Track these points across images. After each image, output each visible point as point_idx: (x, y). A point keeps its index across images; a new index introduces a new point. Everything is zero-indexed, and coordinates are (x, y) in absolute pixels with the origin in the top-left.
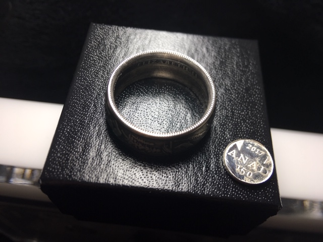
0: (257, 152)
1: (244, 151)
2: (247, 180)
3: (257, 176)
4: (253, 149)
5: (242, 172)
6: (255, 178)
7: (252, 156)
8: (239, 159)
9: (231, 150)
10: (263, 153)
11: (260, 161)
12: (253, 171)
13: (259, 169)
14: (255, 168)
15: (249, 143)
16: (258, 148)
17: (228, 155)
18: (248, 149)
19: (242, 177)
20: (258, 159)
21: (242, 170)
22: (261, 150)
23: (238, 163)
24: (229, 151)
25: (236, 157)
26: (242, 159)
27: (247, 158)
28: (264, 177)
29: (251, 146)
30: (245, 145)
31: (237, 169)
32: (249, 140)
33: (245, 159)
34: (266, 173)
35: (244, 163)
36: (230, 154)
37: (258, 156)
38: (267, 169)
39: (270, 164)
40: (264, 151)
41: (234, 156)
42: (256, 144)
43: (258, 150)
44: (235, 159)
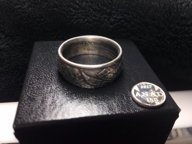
0: (148, 87)
1: (142, 90)
2: (158, 103)
3: (160, 99)
4: (145, 87)
5: (152, 101)
6: (160, 100)
7: (147, 90)
8: (144, 96)
11: (153, 91)
12: (155, 97)
13: (157, 94)
14: (155, 95)
16: (146, 85)
17: (136, 97)
18: (142, 89)
19: (154, 103)
20: (151, 90)
21: (150, 100)
23: (145, 98)
24: (135, 95)
25: (141, 95)
26: (145, 95)
27: (147, 93)
28: (163, 97)
29: (142, 86)
30: (139, 87)
31: (148, 101)
32: (139, 84)
33: (146, 93)
35: (148, 96)
37: (150, 89)
38: (161, 93)
39: (159, 89)
40: (150, 85)
42: (144, 83)
43: (147, 86)
44: (142, 96)
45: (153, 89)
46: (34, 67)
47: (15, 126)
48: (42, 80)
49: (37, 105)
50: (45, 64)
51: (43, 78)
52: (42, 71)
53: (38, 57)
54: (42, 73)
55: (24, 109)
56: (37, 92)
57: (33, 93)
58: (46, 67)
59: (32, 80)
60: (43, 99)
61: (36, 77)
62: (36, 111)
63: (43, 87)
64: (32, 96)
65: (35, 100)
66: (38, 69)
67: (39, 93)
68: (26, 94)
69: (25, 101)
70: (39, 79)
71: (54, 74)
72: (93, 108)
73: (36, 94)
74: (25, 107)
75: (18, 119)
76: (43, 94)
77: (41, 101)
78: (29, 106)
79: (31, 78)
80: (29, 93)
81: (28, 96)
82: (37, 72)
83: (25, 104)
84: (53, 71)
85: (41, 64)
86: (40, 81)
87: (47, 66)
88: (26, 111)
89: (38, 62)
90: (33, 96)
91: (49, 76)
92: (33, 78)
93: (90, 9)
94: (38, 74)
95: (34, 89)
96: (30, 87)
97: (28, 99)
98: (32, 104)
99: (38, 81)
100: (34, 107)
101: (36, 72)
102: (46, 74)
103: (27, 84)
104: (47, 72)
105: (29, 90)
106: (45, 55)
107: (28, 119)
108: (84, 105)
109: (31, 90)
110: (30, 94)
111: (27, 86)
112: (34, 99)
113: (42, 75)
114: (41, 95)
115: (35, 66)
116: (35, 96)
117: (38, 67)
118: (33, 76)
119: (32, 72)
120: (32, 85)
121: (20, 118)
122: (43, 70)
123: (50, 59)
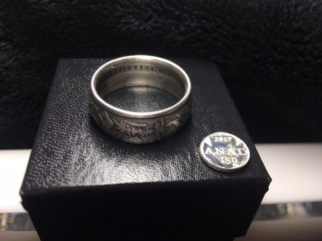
0: (225, 141)
1: (216, 145)
2: (236, 166)
3: (240, 159)
4: (221, 140)
5: (228, 162)
6: (241, 161)
7: (224, 145)
8: (217, 153)
9: (205, 149)
10: (230, 139)
11: (233, 146)
12: (234, 156)
13: (237, 152)
14: (234, 153)
15: (214, 137)
16: (224, 136)
17: (206, 155)
18: (217, 142)
19: (231, 165)
20: (230, 145)
21: (226, 160)
22: (227, 137)
23: (218, 156)
24: (205, 151)
25: (213, 152)
26: (219, 152)
27: (222, 149)
28: (245, 156)
29: (217, 138)
30: (212, 140)
31: (223, 162)
32: (213, 134)
33: (221, 150)
34: (244, 153)
35: (223, 154)
36: (206, 153)
37: (228, 143)
38: (243, 149)
39: (242, 144)
40: (229, 136)
41: (211, 153)
42: (220, 134)
43: (225, 138)
44: (214, 154)
45: (233, 144)
46: (55, 102)
47: (22, 193)
48: (66, 123)
49: (56, 163)
50: (73, 98)
51: (67, 121)
52: (67, 110)
53: (63, 85)
54: (67, 112)
55: (36, 168)
56: (57, 142)
57: (52, 144)
58: (74, 103)
59: (52, 123)
60: (66, 154)
61: (58, 119)
62: (54, 172)
63: (68, 135)
64: (50, 148)
65: (54, 155)
66: (62, 105)
67: (60, 144)
68: (41, 146)
69: (39, 155)
70: (62, 121)
71: (85, 114)
72: (139, 171)
73: (57, 146)
74: (39, 165)
75: (27, 183)
76: (67, 146)
77: (63, 156)
78: (45, 164)
79: (51, 120)
80: (45, 144)
81: (44, 148)
82: (60, 111)
83: (38, 161)
84: (85, 110)
85: (66, 98)
86: (63, 125)
87: (76, 101)
88: (40, 171)
89: (61, 94)
90: (52, 148)
91: (78, 117)
92: (53, 120)
93: (148, 9)
94: (61, 112)
95: (53, 138)
96: (48, 134)
97: (43, 153)
98: (50, 160)
99: (60, 125)
100: (52, 166)
101: (58, 110)
102: (74, 115)
103: (44, 129)
104: (75, 111)
105: (46, 139)
106: (74, 82)
107: (41, 183)
108: (126, 166)
109: (49, 139)
110: (47, 145)
111: (44, 132)
112: (53, 153)
113: (67, 115)
114: (63, 148)
115: (58, 100)
116: (55, 149)
117: (62, 102)
118: (53, 117)
119: (52, 110)
120: (51, 131)
121: (30, 181)
122: (69, 107)
123: (81, 89)
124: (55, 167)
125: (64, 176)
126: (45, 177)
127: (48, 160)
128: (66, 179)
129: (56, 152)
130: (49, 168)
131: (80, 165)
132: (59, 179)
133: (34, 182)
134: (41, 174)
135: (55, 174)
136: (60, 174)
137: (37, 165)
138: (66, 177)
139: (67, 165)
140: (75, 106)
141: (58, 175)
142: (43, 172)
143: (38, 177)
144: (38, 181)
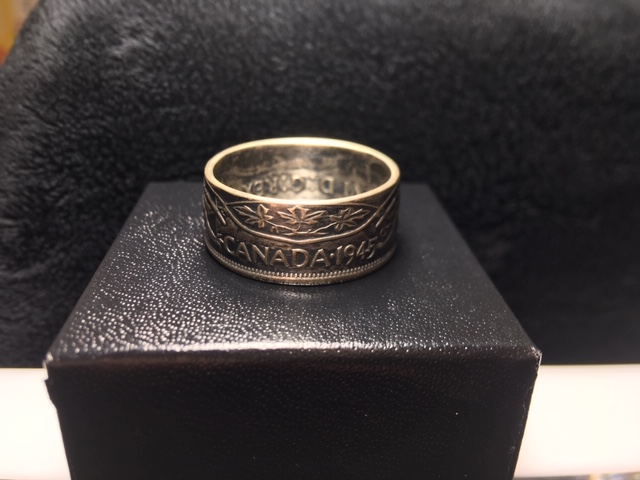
124: (118, 320)
125: (133, 333)
126: (97, 334)
127: (106, 311)
128: (136, 338)
129: (123, 301)
130: (106, 321)
131: (167, 320)
132: (123, 337)
133: (76, 341)
134: (91, 330)
135: (117, 330)
136: (127, 331)
137: (86, 318)
138: (137, 335)
139: (141, 318)
140: (167, 242)
141: (122, 332)
142: (94, 327)
143: (85, 334)
144: (84, 340)
